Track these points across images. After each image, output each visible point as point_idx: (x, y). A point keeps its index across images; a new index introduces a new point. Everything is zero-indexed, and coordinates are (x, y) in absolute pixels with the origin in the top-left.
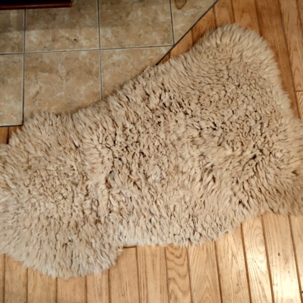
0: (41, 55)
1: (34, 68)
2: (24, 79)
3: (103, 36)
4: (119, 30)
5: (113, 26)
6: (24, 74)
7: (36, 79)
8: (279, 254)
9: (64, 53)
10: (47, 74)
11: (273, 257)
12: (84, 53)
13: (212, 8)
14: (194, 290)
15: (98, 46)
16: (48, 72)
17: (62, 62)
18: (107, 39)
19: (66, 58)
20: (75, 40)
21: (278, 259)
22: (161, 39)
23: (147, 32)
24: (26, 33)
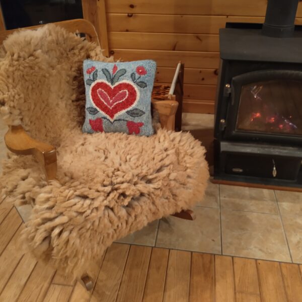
1: (291, 225)
6: (284, 228)
7: (295, 232)
24: (279, 203)
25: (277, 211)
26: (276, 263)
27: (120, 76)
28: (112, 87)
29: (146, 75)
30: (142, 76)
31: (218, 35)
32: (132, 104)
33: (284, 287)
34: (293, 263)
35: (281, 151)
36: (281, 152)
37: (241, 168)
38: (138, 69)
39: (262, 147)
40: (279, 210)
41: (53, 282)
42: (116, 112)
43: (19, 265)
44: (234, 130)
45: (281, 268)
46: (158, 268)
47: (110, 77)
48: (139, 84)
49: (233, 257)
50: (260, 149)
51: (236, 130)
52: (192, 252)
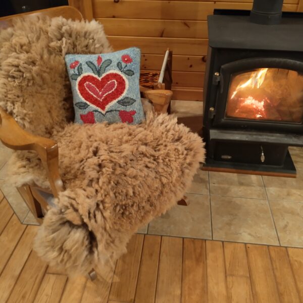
1: (278, 210)
2: (272, 215)
7: (282, 216)
10: (290, 215)
24: (266, 188)
25: (264, 196)
26: (264, 246)
27: (106, 67)
28: (100, 79)
29: (132, 63)
30: (129, 64)
31: (207, 22)
32: (122, 93)
33: (273, 269)
34: (281, 246)
35: (269, 137)
36: (268, 139)
37: (230, 155)
38: (123, 57)
39: (250, 135)
40: (267, 194)
41: (47, 272)
42: (107, 103)
43: (13, 257)
44: (223, 118)
45: (269, 252)
46: (151, 255)
47: (96, 69)
48: (127, 72)
49: (223, 242)
50: (249, 136)
51: (225, 118)
52: (183, 238)
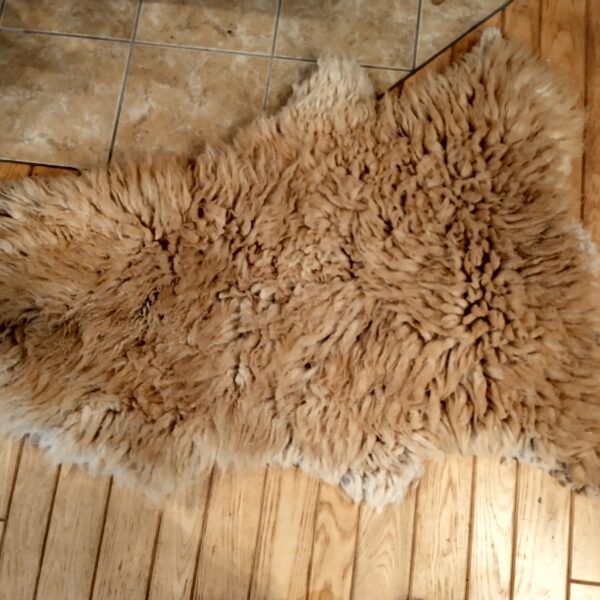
0: (162, 50)
1: (146, 72)
2: (123, 89)
3: (282, 33)
4: (314, 26)
5: (304, 17)
6: (125, 80)
8: (540, 501)
9: (205, 53)
10: (167, 87)
11: (527, 504)
12: (241, 59)
13: (500, 12)
14: (364, 533)
15: (270, 49)
16: (169, 83)
17: (199, 70)
18: (289, 40)
19: (206, 64)
20: (230, 32)
21: (535, 509)
22: (391, 55)
23: (366, 39)
24: (143, 6)
